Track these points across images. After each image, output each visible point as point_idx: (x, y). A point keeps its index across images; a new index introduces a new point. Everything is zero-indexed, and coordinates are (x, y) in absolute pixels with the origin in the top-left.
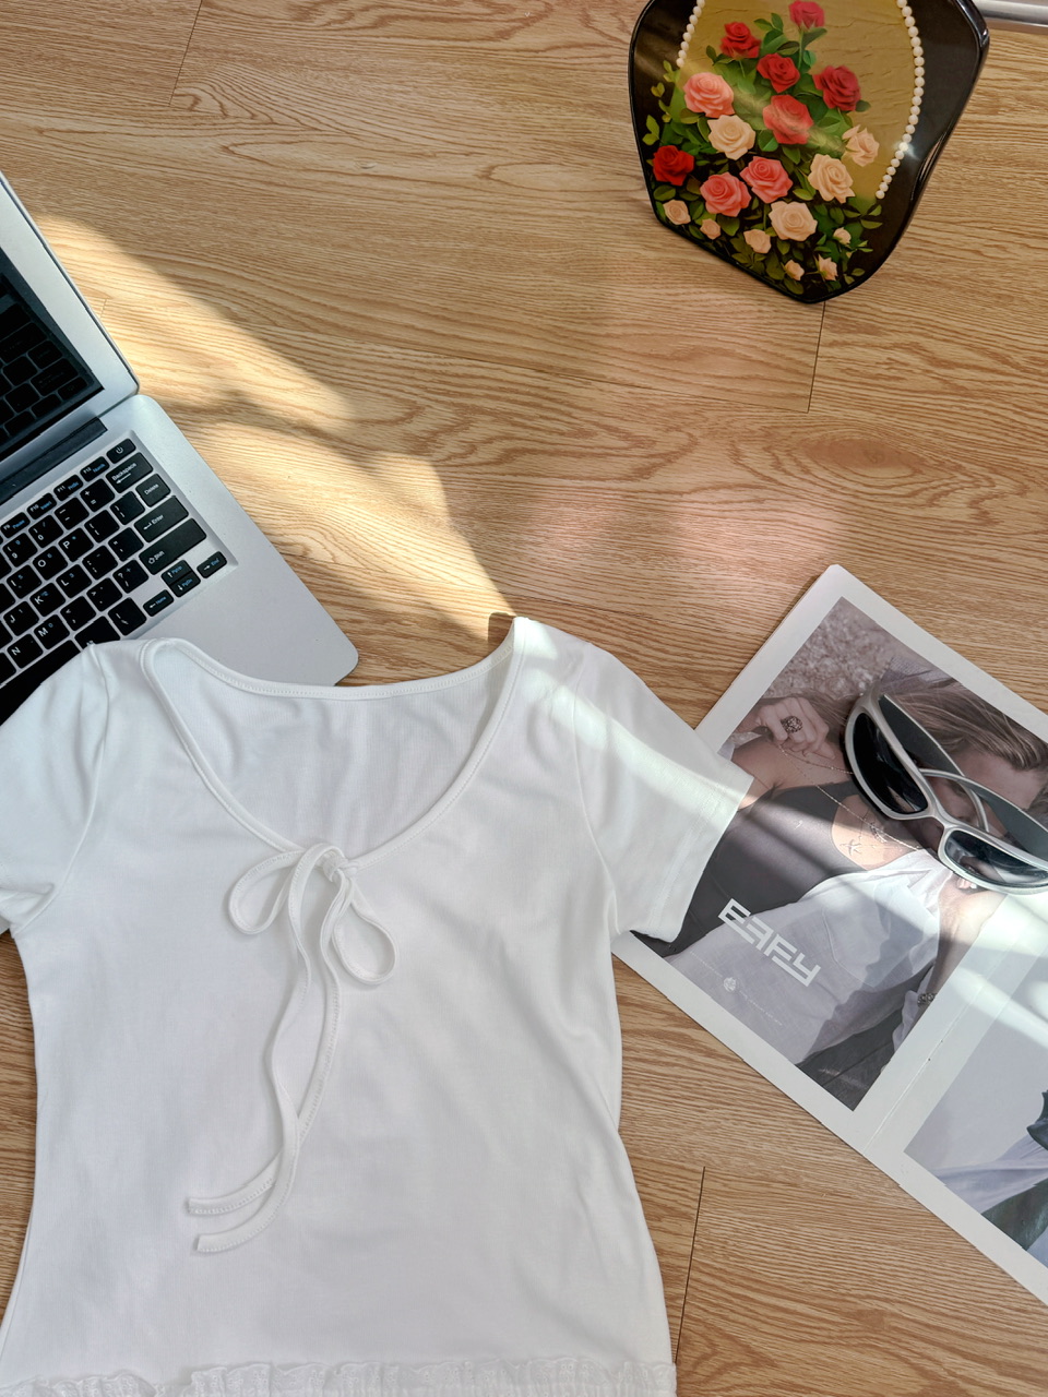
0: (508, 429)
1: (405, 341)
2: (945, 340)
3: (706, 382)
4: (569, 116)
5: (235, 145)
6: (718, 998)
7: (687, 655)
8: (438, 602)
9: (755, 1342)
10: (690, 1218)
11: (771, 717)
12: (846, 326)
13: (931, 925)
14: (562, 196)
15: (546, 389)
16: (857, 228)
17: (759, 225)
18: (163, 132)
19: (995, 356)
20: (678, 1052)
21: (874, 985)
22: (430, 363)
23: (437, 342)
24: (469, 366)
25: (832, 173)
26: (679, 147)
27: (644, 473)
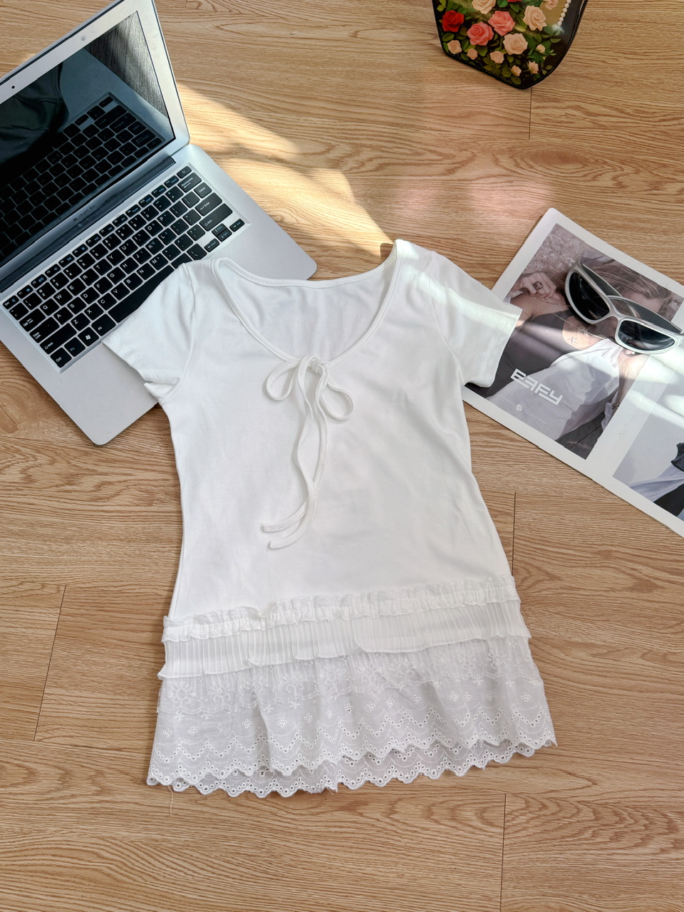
0: (380, 154)
1: (323, 115)
2: (592, 104)
3: (477, 128)
4: (393, 5)
5: (223, 25)
6: (514, 414)
7: (482, 257)
8: (354, 239)
9: (549, 569)
10: (511, 515)
11: (528, 283)
12: (544, 99)
13: (615, 373)
14: (394, 43)
15: (397, 134)
16: (548, 43)
17: (498, 49)
18: (185, 20)
19: (617, 109)
20: (496, 441)
21: (590, 401)
22: (335, 125)
23: (339, 115)
24: (357, 125)
25: (535, 15)
26: (456, 11)
27: (451, 171)
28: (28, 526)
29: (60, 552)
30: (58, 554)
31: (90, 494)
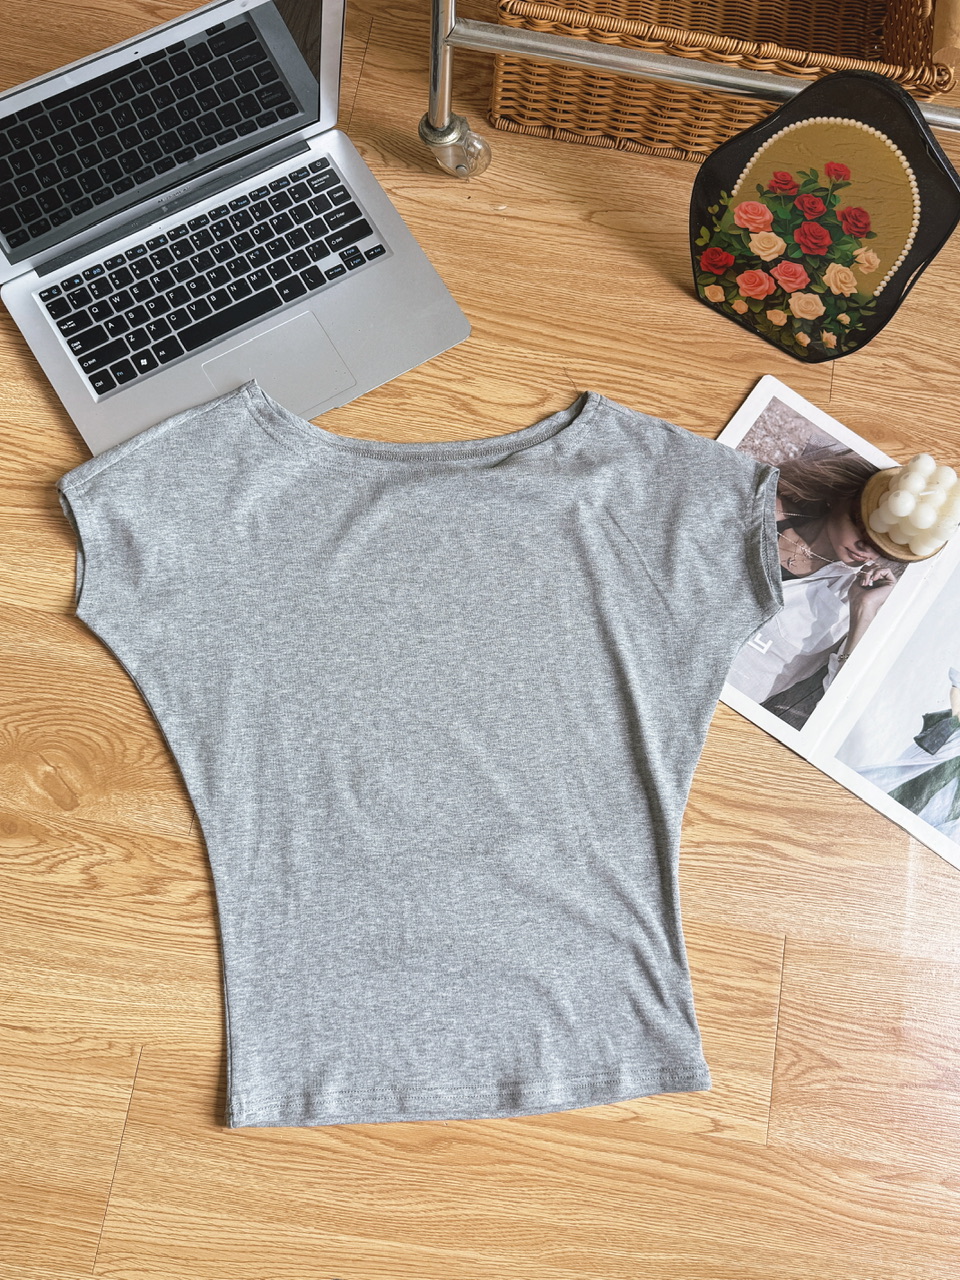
1: (536, 345)
2: (922, 352)
4: (646, 176)
5: (397, 188)
9: (826, 1052)
10: (778, 971)
15: (641, 381)
20: (762, 857)
22: (554, 362)
24: (584, 364)
28: (90, 954)
29: (136, 995)
30: (133, 998)
31: (181, 908)
